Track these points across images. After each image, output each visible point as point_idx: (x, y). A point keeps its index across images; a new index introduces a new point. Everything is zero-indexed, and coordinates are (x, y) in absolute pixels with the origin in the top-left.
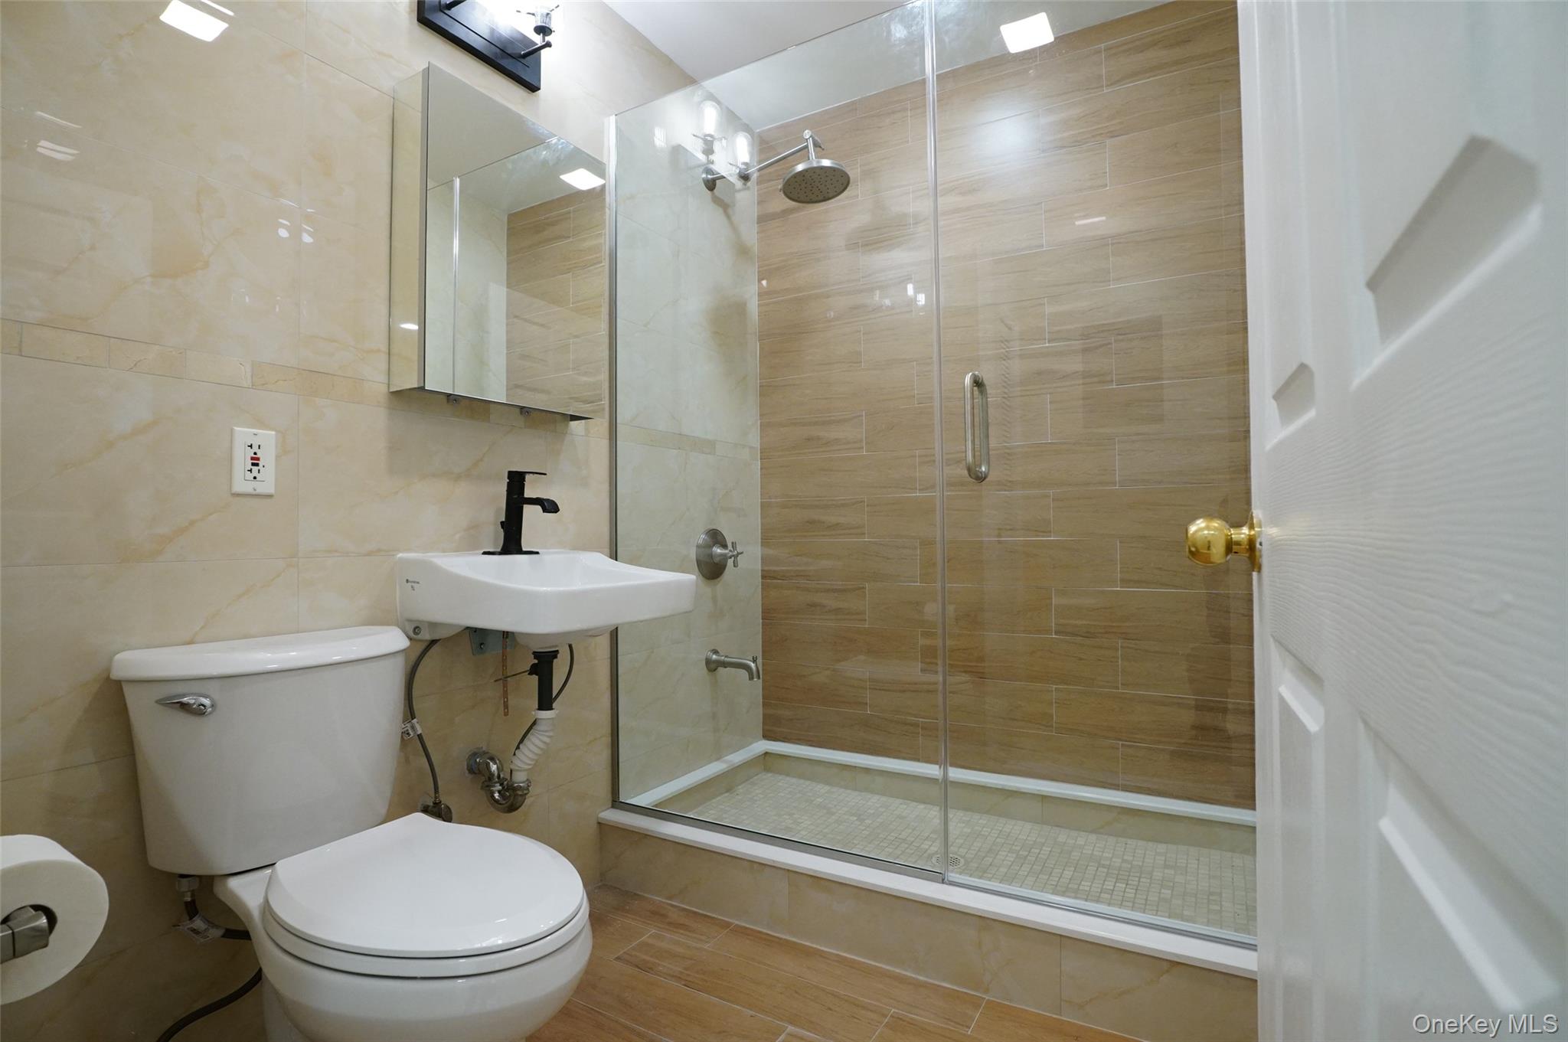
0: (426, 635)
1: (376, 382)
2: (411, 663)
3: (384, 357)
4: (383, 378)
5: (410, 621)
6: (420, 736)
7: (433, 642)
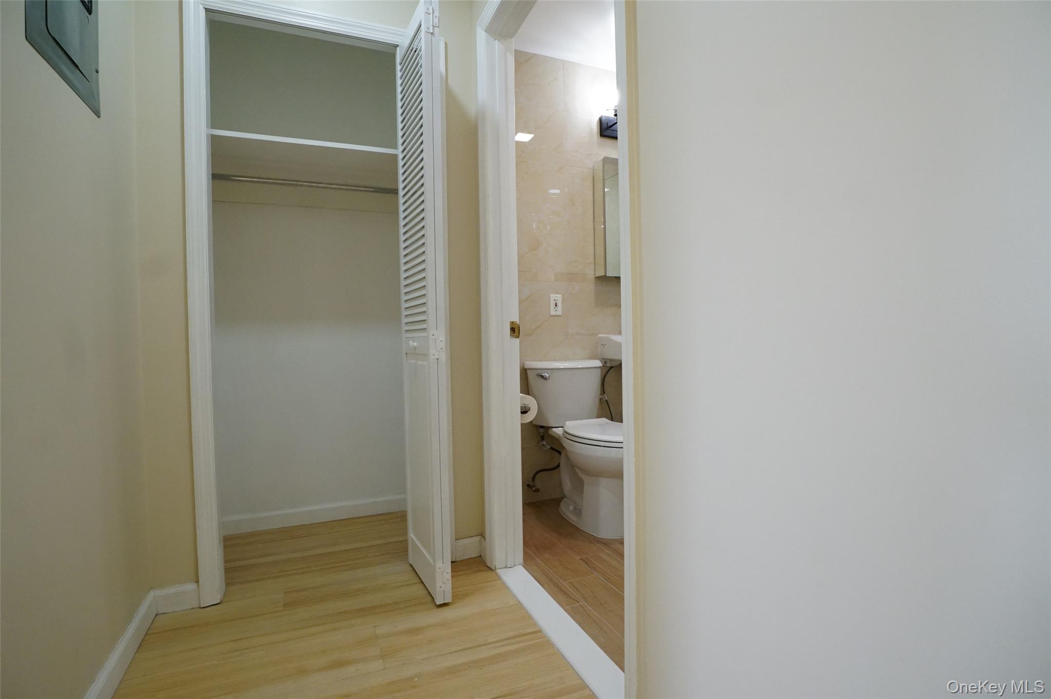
0: (609, 365)
1: (591, 274)
2: (604, 374)
3: (592, 265)
4: (593, 273)
5: (603, 359)
6: (606, 400)
7: (611, 367)
